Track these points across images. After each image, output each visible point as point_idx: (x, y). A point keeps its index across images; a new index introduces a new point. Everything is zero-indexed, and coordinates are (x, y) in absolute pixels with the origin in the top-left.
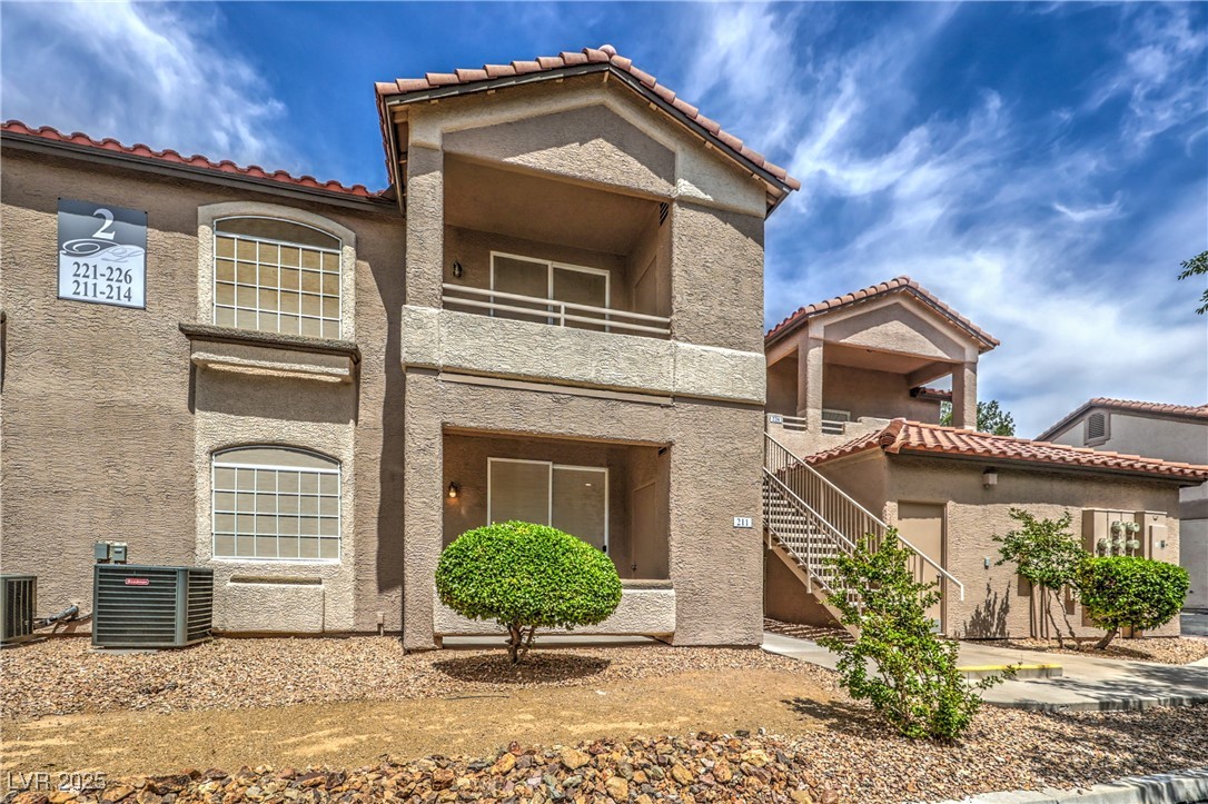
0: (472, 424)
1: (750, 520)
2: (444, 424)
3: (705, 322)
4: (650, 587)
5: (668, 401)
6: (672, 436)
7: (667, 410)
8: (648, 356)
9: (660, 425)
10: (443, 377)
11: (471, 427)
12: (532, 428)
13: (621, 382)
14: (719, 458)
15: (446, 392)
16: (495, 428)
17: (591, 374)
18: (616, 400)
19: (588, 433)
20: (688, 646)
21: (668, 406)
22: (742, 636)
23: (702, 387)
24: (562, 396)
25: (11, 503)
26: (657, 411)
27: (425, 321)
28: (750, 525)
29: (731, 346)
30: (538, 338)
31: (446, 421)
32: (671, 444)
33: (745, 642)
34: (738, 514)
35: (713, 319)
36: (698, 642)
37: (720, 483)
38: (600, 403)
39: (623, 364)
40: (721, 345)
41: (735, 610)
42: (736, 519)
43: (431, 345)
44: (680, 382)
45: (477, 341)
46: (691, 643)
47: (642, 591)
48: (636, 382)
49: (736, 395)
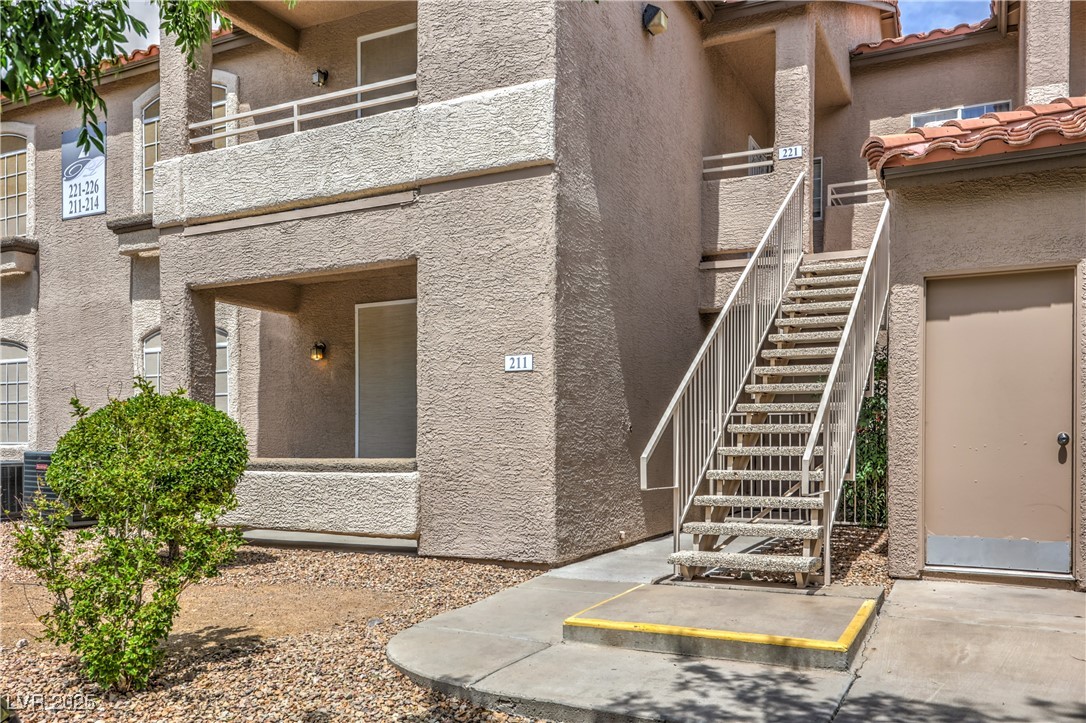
0: (211, 280)
1: (529, 358)
2: (188, 285)
3: (460, 60)
4: (384, 469)
5: (408, 197)
6: (415, 247)
7: (409, 210)
8: (385, 138)
9: (400, 234)
10: (188, 231)
11: (211, 284)
12: (263, 272)
13: (355, 187)
14: (481, 265)
15: (187, 248)
16: (230, 279)
17: (320, 187)
18: (347, 212)
19: (317, 266)
20: (438, 557)
21: (410, 204)
22: (518, 547)
23: (451, 163)
24: (290, 224)
25: (43, 401)
26: (397, 216)
27: (168, 173)
28: (529, 367)
29: (499, 83)
30: (268, 157)
31: (190, 281)
32: (414, 258)
33: (523, 558)
34: (512, 351)
35: (471, 50)
36: (452, 553)
37: (483, 305)
38: (332, 222)
39: (357, 160)
40: (483, 88)
41: (508, 505)
42: (508, 358)
43: (173, 199)
44: (421, 165)
45: (213, 181)
46: (443, 553)
47: (371, 475)
48: (371, 181)
49: (502, 161)
